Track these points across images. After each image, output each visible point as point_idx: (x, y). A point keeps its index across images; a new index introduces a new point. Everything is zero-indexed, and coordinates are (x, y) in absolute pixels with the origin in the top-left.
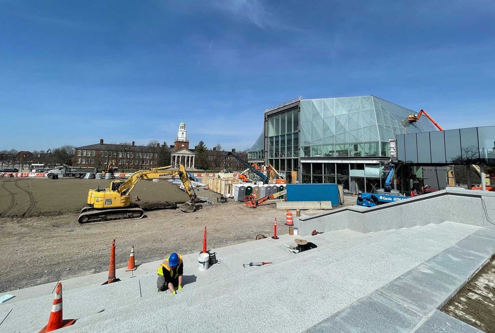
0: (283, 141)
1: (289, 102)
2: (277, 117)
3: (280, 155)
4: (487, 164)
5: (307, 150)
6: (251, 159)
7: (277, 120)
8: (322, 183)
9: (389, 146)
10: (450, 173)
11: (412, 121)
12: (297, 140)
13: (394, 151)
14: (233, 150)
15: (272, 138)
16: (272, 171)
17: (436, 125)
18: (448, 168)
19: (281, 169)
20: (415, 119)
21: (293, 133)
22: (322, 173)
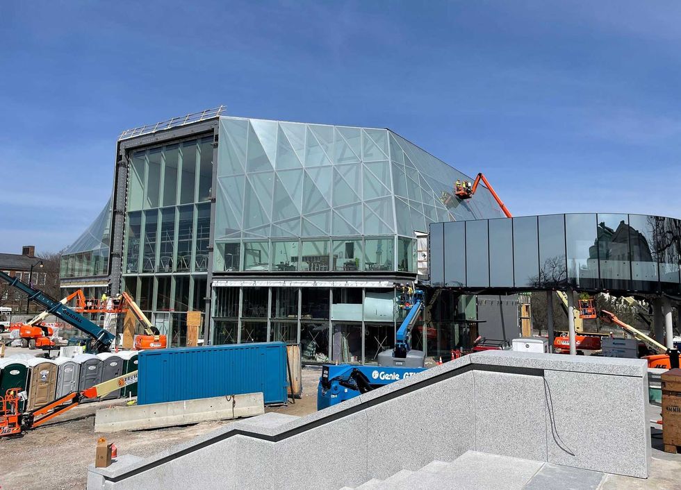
0: (168, 227)
1: (190, 118)
2: (155, 156)
3: (157, 263)
4: (579, 291)
5: (231, 251)
6: (72, 278)
7: (155, 166)
8: (266, 341)
9: (414, 247)
10: (523, 309)
11: (463, 196)
12: (205, 225)
13: (422, 258)
14: (27, 250)
15: (137, 214)
16: (130, 315)
17: (502, 206)
18: (521, 298)
19: (159, 307)
20: (467, 191)
21: (197, 205)
22: (265, 315)
